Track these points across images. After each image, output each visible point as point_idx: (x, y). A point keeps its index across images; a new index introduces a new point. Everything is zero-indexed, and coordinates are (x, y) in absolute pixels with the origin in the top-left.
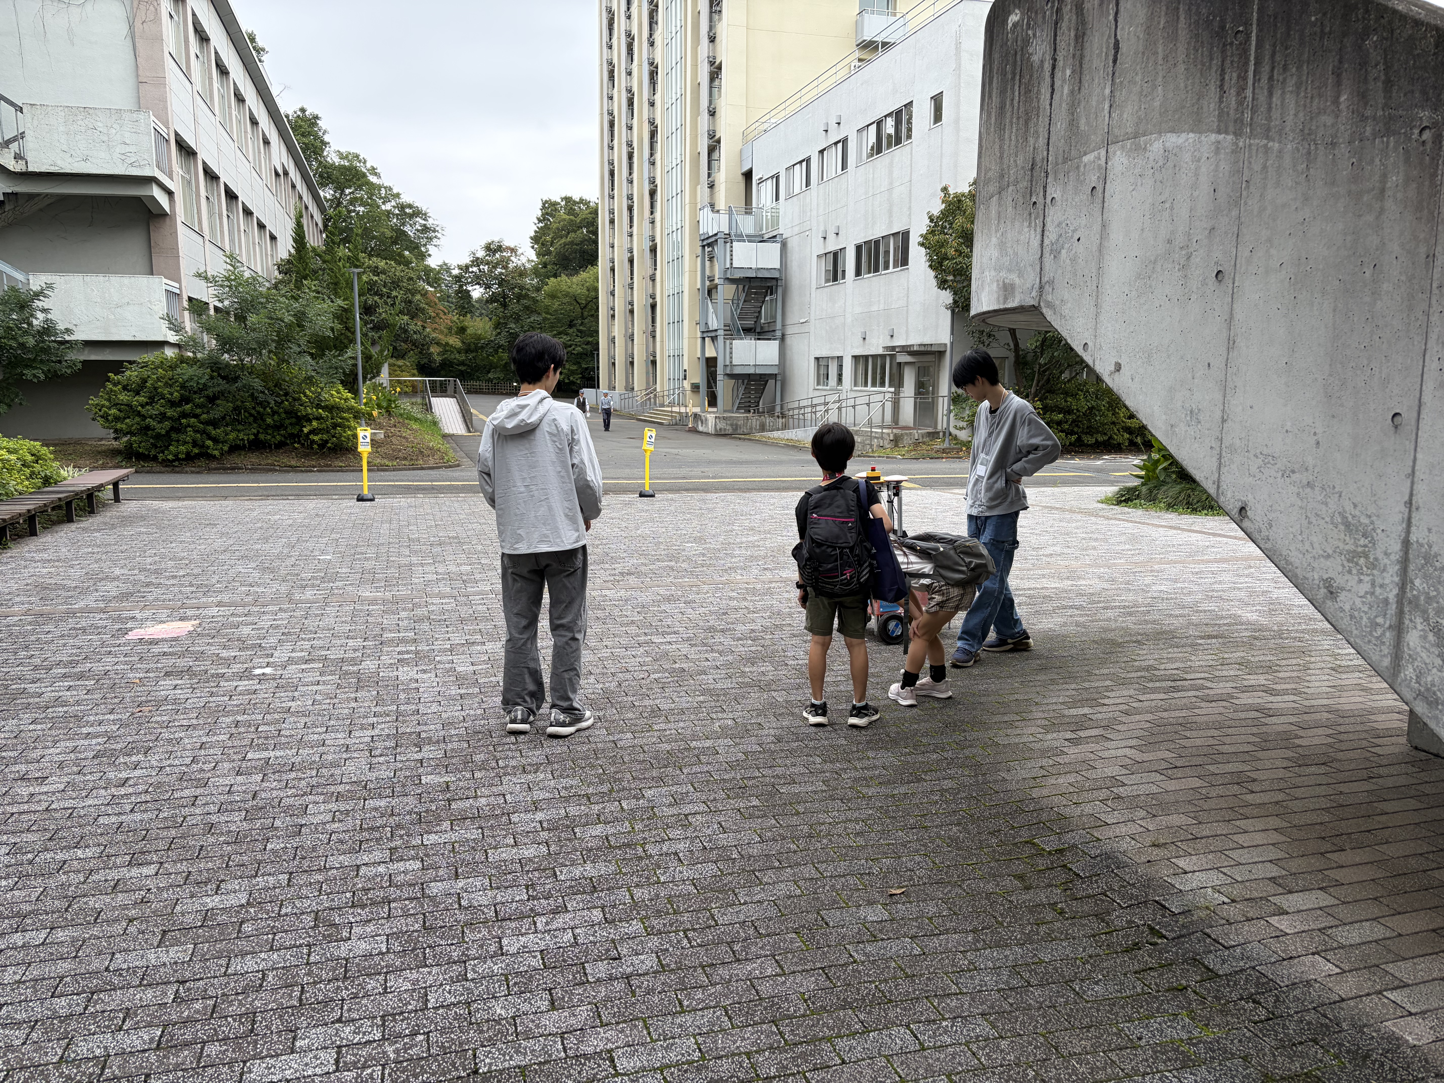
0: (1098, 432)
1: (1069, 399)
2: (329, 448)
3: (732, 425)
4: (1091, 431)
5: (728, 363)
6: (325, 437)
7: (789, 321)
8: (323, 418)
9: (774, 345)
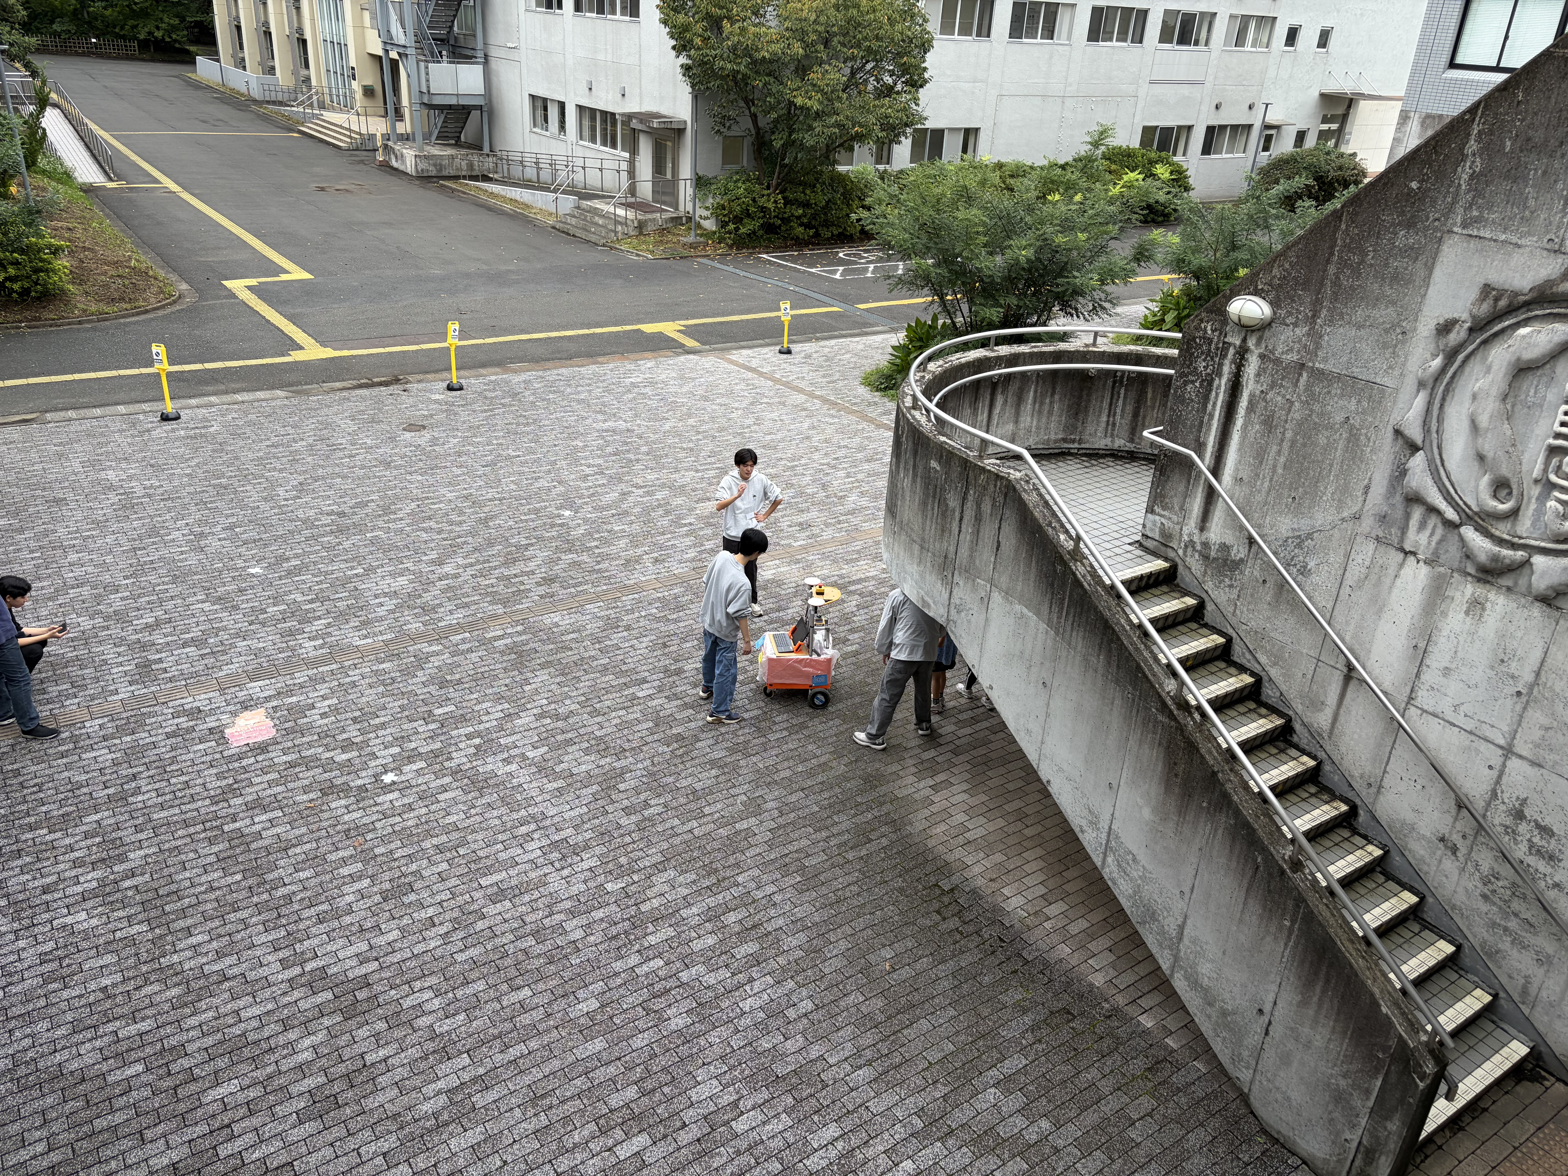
0: (833, 225)
1: (808, 192)
2: (33, 298)
3: (435, 165)
4: (827, 224)
5: (424, 90)
6: (26, 285)
7: (492, 40)
8: (20, 264)
9: (478, 69)
